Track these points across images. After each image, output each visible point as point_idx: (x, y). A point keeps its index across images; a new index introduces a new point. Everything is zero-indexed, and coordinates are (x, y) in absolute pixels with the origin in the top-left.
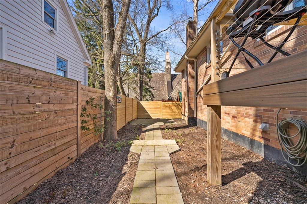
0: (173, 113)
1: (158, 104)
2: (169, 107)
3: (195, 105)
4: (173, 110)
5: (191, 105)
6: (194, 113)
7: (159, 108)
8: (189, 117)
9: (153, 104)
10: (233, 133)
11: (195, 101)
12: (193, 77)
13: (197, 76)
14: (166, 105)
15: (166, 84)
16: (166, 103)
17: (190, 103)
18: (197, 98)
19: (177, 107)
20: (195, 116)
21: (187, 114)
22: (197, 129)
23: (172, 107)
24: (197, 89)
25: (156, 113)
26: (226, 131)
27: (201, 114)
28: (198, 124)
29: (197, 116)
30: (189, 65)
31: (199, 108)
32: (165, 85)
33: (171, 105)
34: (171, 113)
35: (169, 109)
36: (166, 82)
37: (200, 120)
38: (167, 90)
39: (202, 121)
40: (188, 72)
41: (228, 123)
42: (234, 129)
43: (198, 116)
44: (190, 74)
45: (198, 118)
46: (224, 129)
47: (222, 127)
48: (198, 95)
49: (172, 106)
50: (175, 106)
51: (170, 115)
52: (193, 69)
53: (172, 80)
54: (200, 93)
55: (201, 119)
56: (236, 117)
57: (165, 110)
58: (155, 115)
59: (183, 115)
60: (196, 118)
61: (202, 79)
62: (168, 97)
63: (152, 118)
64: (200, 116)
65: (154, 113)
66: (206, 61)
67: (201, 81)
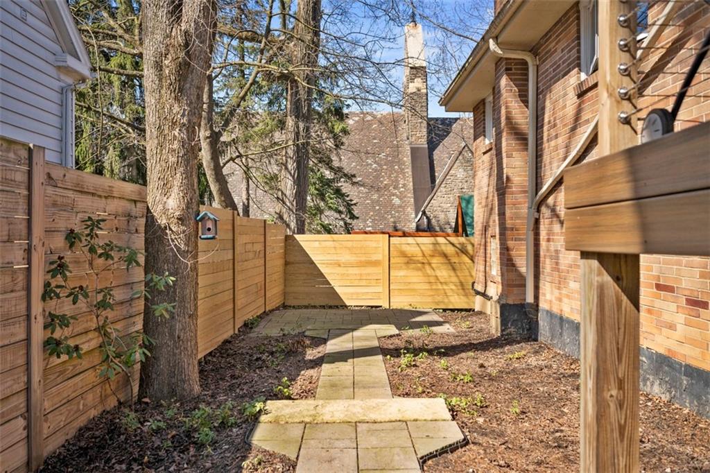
1: (374, 245)
2: (420, 258)
5: (513, 253)
6: (524, 286)
7: (375, 263)
8: (504, 302)
9: (350, 244)
10: (690, 372)
11: (533, 235)
12: (521, 137)
13: (539, 127)
15: (407, 159)
16: (409, 244)
17: (509, 243)
18: (537, 221)
19: (453, 260)
20: (530, 299)
21: (494, 290)
23: (433, 261)
24: (537, 184)
25: (363, 283)
27: (556, 293)
28: (541, 332)
29: (536, 297)
31: (547, 265)
32: (404, 162)
33: (427, 249)
34: (429, 283)
35: (420, 269)
36: (409, 153)
37: (550, 314)
38: (411, 186)
39: (561, 319)
41: (671, 328)
43: (541, 298)
44: (508, 118)
45: (543, 305)
46: (651, 355)
47: (644, 343)
48: (543, 209)
49: (431, 256)
50: (446, 255)
51: (423, 295)
52: (523, 98)
53: (432, 146)
54: (550, 200)
55: (555, 310)
56: (705, 305)
57: (402, 273)
58: (358, 294)
59: (478, 293)
60: (536, 306)
61: (561, 140)
62: (416, 216)
63: (346, 306)
64: (550, 299)
65: (356, 283)
66: (579, 65)
67: (556, 148)
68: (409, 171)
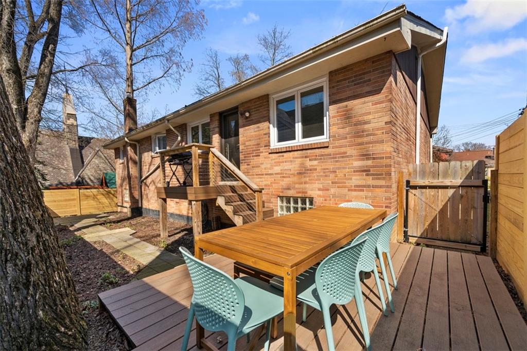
0: (101, 205)
1: (73, 193)
2: (93, 196)
3: (140, 195)
4: (100, 201)
5: (134, 194)
6: (138, 202)
7: (74, 200)
8: (132, 207)
9: (60, 193)
10: (177, 215)
11: (140, 189)
12: (135, 162)
13: (141, 162)
14: (87, 194)
15: (68, 153)
16: (88, 192)
17: (133, 192)
18: (141, 186)
19: (107, 196)
20: (140, 206)
21: (128, 205)
22: (143, 218)
23: (98, 197)
24: (141, 177)
25: (68, 207)
26: (172, 214)
27: (147, 203)
28: (143, 213)
29: (142, 205)
30: (129, 148)
31: (144, 197)
32: (66, 155)
33: (95, 193)
34: (97, 204)
35: (93, 200)
36: (69, 151)
37: (146, 209)
38: (71, 164)
39: (149, 210)
40: (129, 156)
41: (173, 207)
42: (177, 212)
43: (143, 205)
44: (131, 158)
45: (144, 207)
46: (169, 213)
47: (168, 211)
48: (143, 183)
49: (97, 195)
50: (103, 194)
51: (95, 208)
53: (81, 148)
54: (145, 181)
55: (147, 208)
56: (178, 203)
57: (86, 202)
58: (65, 211)
59: (119, 206)
60: (142, 207)
61: (147, 167)
62: (75, 178)
63: (60, 217)
64: (146, 205)
65: (64, 208)
66: (151, 151)
67: (146, 169)
68: (69, 159)
